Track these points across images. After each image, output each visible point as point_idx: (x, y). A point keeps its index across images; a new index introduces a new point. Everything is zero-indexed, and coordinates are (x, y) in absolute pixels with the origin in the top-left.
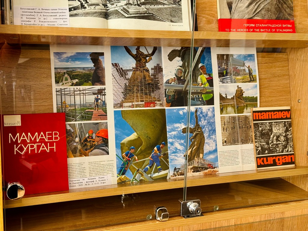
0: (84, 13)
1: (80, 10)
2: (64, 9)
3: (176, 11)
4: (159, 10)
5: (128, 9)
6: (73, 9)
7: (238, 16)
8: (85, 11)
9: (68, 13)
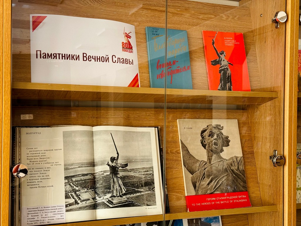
0: (77, 208)
1: (74, 206)
2: (62, 206)
3: (151, 196)
4: (137, 198)
5: (112, 201)
6: (68, 205)
7: (202, 192)
8: (78, 206)
9: (64, 209)
